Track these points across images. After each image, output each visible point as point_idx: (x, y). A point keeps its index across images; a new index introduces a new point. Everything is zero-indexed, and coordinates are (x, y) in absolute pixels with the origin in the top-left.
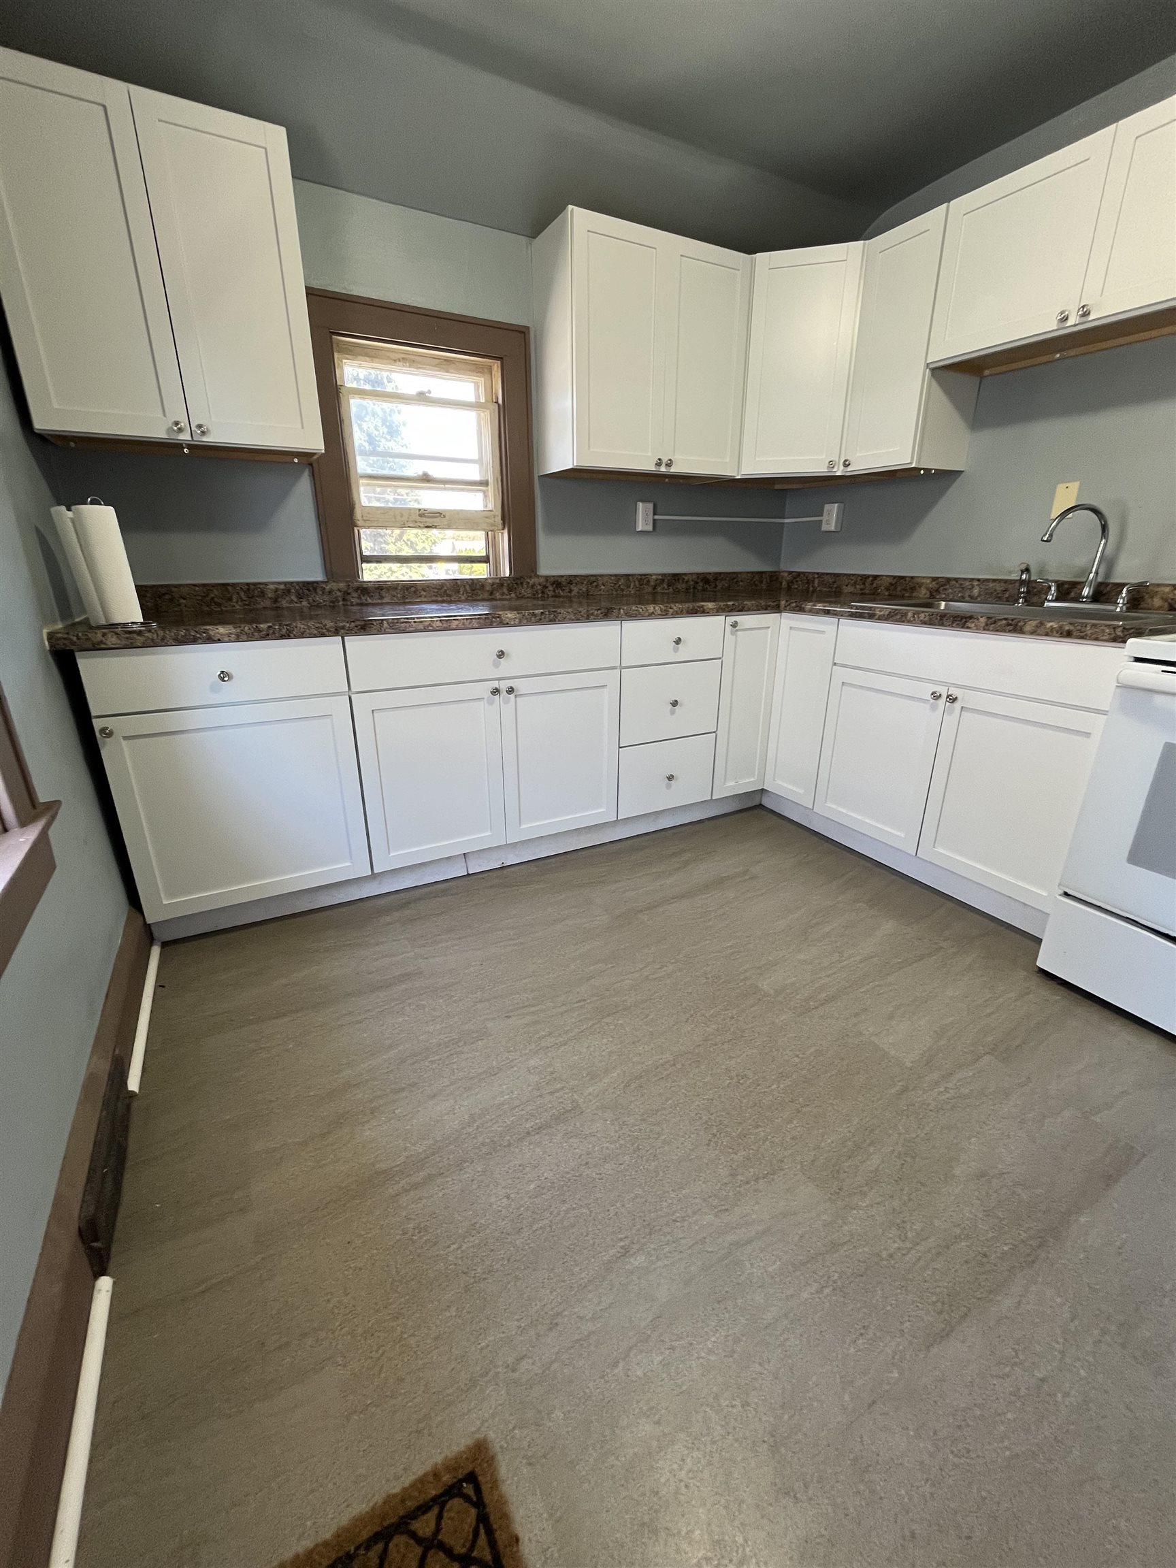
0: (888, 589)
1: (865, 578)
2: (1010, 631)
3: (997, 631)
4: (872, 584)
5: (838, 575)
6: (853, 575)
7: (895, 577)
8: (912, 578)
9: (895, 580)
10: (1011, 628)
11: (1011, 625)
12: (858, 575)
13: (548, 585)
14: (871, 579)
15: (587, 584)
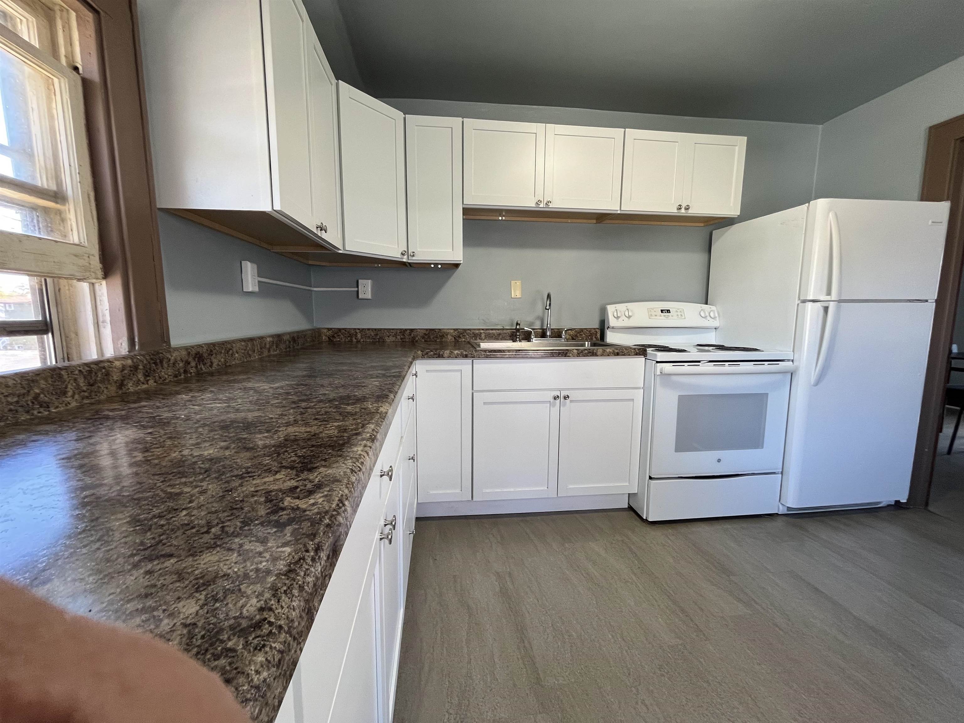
0: (423, 338)
1: (403, 331)
2: (590, 356)
3: (584, 356)
4: (410, 335)
5: (380, 330)
6: (393, 329)
7: (427, 330)
8: (440, 329)
9: (428, 332)
10: (590, 354)
11: (590, 352)
12: (397, 329)
13: (190, 359)
14: (408, 331)
15: (225, 353)
